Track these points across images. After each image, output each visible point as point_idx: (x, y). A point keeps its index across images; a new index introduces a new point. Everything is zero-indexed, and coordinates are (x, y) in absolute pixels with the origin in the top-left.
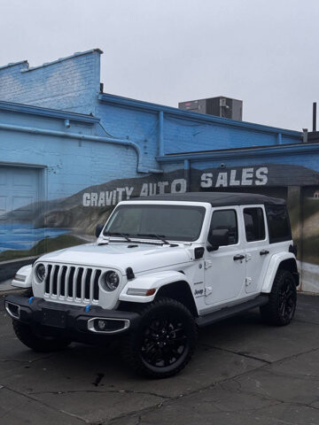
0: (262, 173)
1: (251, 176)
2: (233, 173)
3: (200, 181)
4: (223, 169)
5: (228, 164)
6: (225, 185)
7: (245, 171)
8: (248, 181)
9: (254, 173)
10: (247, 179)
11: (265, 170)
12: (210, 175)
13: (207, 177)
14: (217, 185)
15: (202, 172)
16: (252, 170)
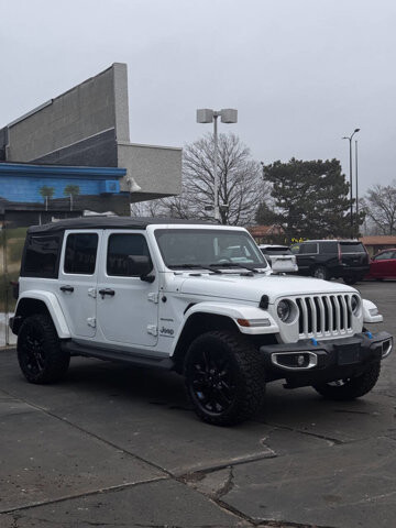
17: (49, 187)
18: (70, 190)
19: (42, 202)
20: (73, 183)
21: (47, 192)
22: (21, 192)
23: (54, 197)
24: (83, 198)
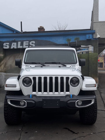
0: (32, 43)
1: (28, 44)
2: (19, 43)
3: (3, 46)
4: (14, 41)
5: (17, 39)
6: (16, 48)
7: (24, 43)
8: (26, 46)
9: (29, 43)
10: (26, 45)
11: (34, 42)
12: (8, 44)
13: (6, 45)
14: (12, 48)
15: (4, 42)
16: (28, 42)
17: (69, 39)
18: (77, 39)
19: (67, 43)
20: (77, 37)
21: (69, 40)
22: (61, 41)
23: (71, 42)
24: (81, 41)
